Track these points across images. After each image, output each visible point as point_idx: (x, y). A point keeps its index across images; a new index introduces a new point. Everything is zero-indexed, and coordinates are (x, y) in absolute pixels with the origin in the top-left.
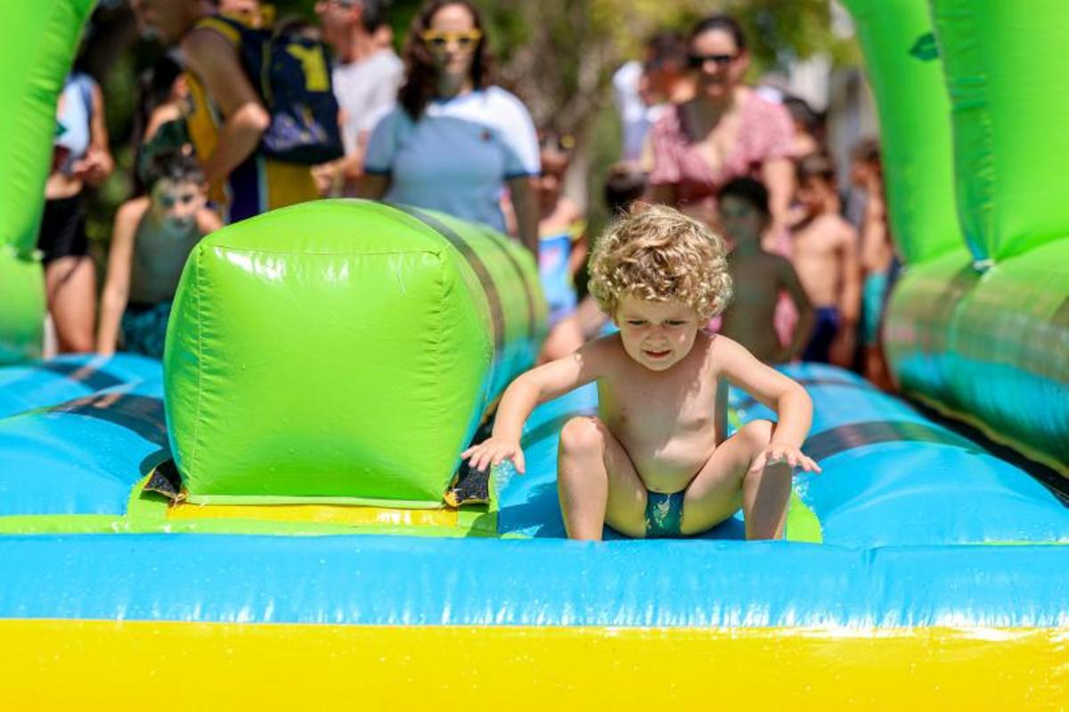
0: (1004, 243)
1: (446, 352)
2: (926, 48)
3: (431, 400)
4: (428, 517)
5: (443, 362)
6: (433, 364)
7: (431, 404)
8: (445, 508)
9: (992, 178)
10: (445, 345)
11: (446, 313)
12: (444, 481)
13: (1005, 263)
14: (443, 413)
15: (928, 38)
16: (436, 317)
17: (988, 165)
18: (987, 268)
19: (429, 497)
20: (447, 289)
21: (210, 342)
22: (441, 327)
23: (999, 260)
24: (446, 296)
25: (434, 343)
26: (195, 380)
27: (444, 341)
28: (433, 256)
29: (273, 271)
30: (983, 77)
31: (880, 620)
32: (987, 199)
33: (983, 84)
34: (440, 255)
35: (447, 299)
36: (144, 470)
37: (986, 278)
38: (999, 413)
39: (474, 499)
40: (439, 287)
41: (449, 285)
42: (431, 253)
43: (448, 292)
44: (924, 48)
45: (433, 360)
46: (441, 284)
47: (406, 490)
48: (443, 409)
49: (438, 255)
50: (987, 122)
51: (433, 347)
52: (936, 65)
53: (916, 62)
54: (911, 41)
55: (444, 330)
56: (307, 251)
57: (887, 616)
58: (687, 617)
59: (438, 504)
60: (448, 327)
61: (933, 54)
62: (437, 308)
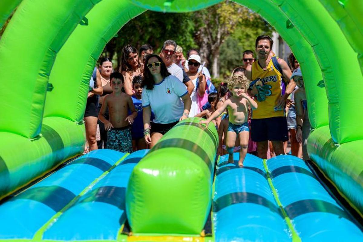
0: (342, 139)
4: (196, 239)
8: (201, 237)
9: (339, 122)
10: (201, 194)
11: (201, 185)
12: (201, 229)
15: (322, 82)
16: (198, 186)
17: (337, 119)
18: (338, 146)
19: (197, 234)
21: (139, 193)
23: (341, 144)
25: (198, 193)
26: (134, 202)
27: (200, 192)
29: (155, 173)
30: (337, 95)
32: (338, 127)
33: (337, 97)
34: (200, 170)
35: (201, 181)
36: (121, 224)
37: (337, 149)
38: (342, 189)
42: (197, 169)
43: (202, 179)
44: (321, 84)
45: (197, 198)
46: (200, 177)
50: (338, 107)
52: (324, 88)
53: (319, 87)
54: (317, 83)
55: (200, 190)
59: (199, 236)
61: (324, 86)
62: (198, 184)
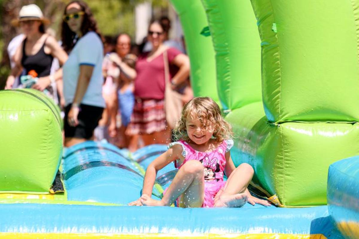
0: (234, 104)
1: (50, 143)
2: (206, 32)
3: (44, 158)
4: (44, 197)
5: (49, 146)
6: (46, 147)
7: (45, 160)
8: (50, 194)
9: (229, 80)
10: (50, 140)
11: (50, 130)
12: (49, 185)
13: (234, 111)
14: (49, 163)
15: (207, 28)
16: (47, 131)
17: (228, 76)
18: (228, 113)
19: (44, 191)
20: (50, 122)
22: (48, 134)
23: (232, 110)
24: (50, 124)
25: (46, 140)
27: (49, 139)
28: (46, 111)
30: (226, 44)
31: (193, 231)
32: (228, 87)
33: (227, 46)
34: (48, 111)
35: (50, 125)
37: (227, 116)
39: (60, 191)
40: (48, 121)
41: (51, 121)
42: (45, 110)
43: (51, 123)
45: (46, 145)
46: (48, 120)
47: (36, 188)
48: (49, 161)
49: (47, 111)
50: (228, 60)
51: (46, 141)
52: (210, 38)
53: (203, 37)
54: (201, 29)
55: (49, 135)
56: (4, 109)
57: (195, 230)
58: (132, 230)
59: (48, 193)
60: (51, 135)
61: (208, 35)
62: (47, 128)
